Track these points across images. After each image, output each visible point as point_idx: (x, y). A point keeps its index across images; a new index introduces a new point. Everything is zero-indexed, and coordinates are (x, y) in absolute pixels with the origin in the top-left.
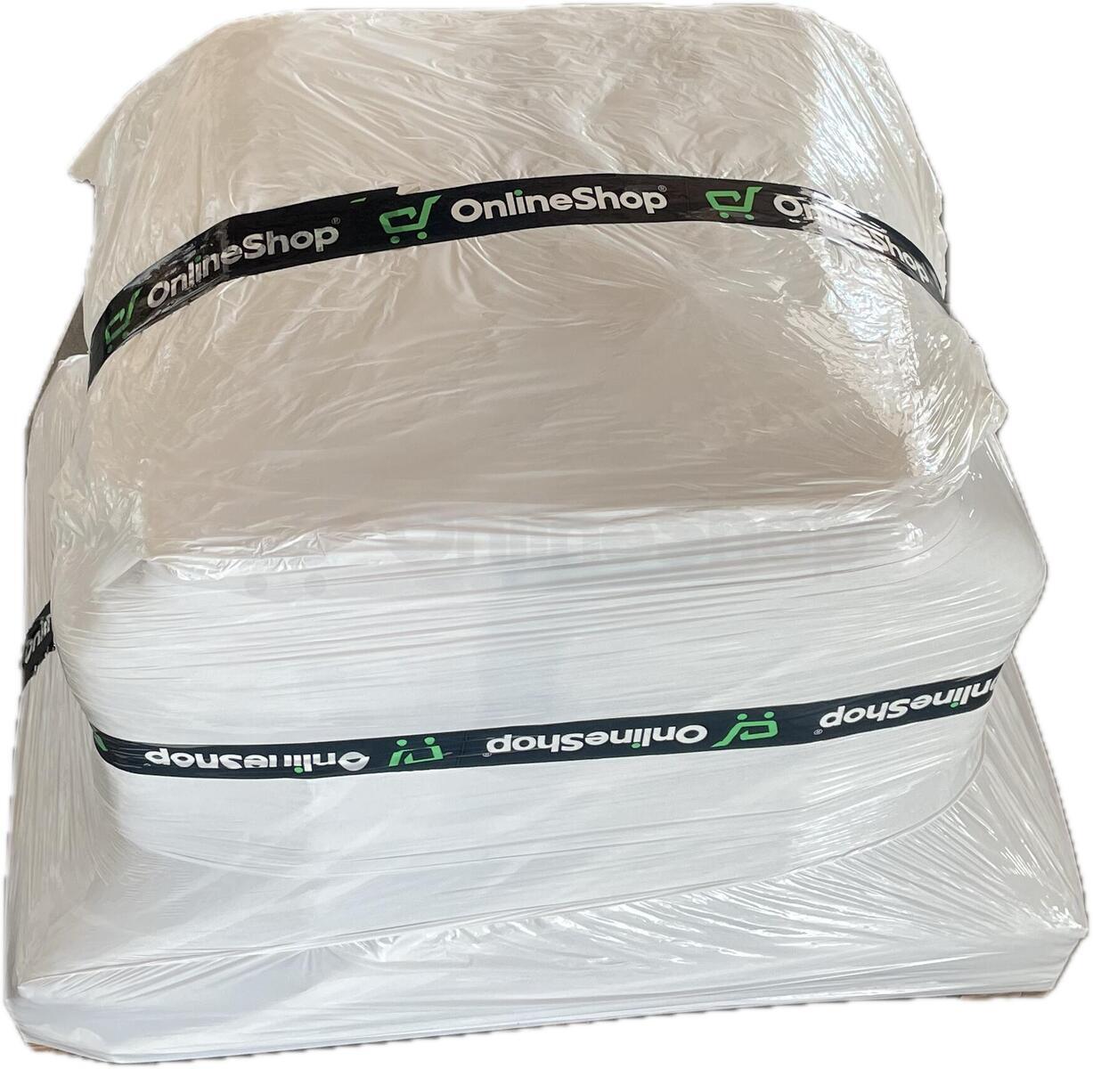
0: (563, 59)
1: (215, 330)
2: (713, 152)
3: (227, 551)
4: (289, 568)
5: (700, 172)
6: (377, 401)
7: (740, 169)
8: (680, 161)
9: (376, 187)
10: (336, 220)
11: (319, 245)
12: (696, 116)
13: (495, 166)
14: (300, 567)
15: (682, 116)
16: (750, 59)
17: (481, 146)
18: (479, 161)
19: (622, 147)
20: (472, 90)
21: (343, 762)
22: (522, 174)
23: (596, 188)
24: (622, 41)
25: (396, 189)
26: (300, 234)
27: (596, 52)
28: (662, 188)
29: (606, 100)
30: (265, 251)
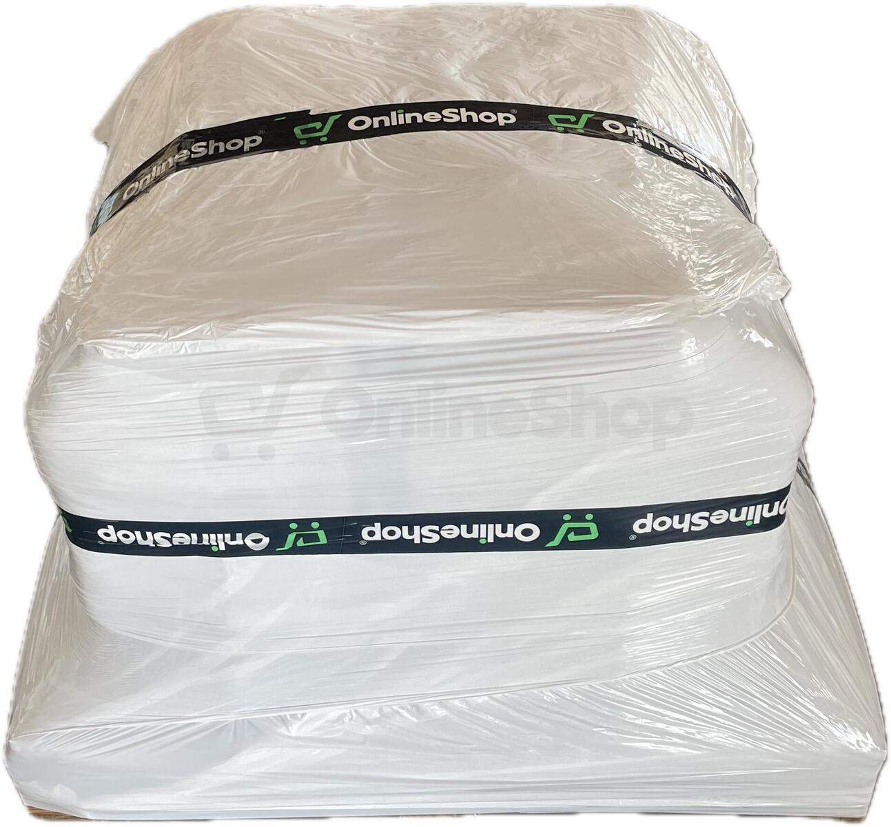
0: (451, 33)
1: (161, 200)
2: (559, 90)
3: (144, 337)
4: (189, 352)
5: (545, 102)
6: (271, 241)
7: (579, 102)
8: (531, 95)
9: (295, 110)
10: (261, 132)
11: (246, 148)
12: (549, 68)
13: (386, 95)
14: (198, 351)
15: (537, 69)
16: (597, 36)
17: (377, 83)
18: (373, 92)
19: (487, 86)
20: (377, 52)
21: (249, 542)
22: (406, 100)
23: (461, 109)
24: (499, 24)
25: (309, 111)
26: (234, 141)
27: (477, 31)
28: (514, 111)
29: (478, 59)
30: (206, 152)
